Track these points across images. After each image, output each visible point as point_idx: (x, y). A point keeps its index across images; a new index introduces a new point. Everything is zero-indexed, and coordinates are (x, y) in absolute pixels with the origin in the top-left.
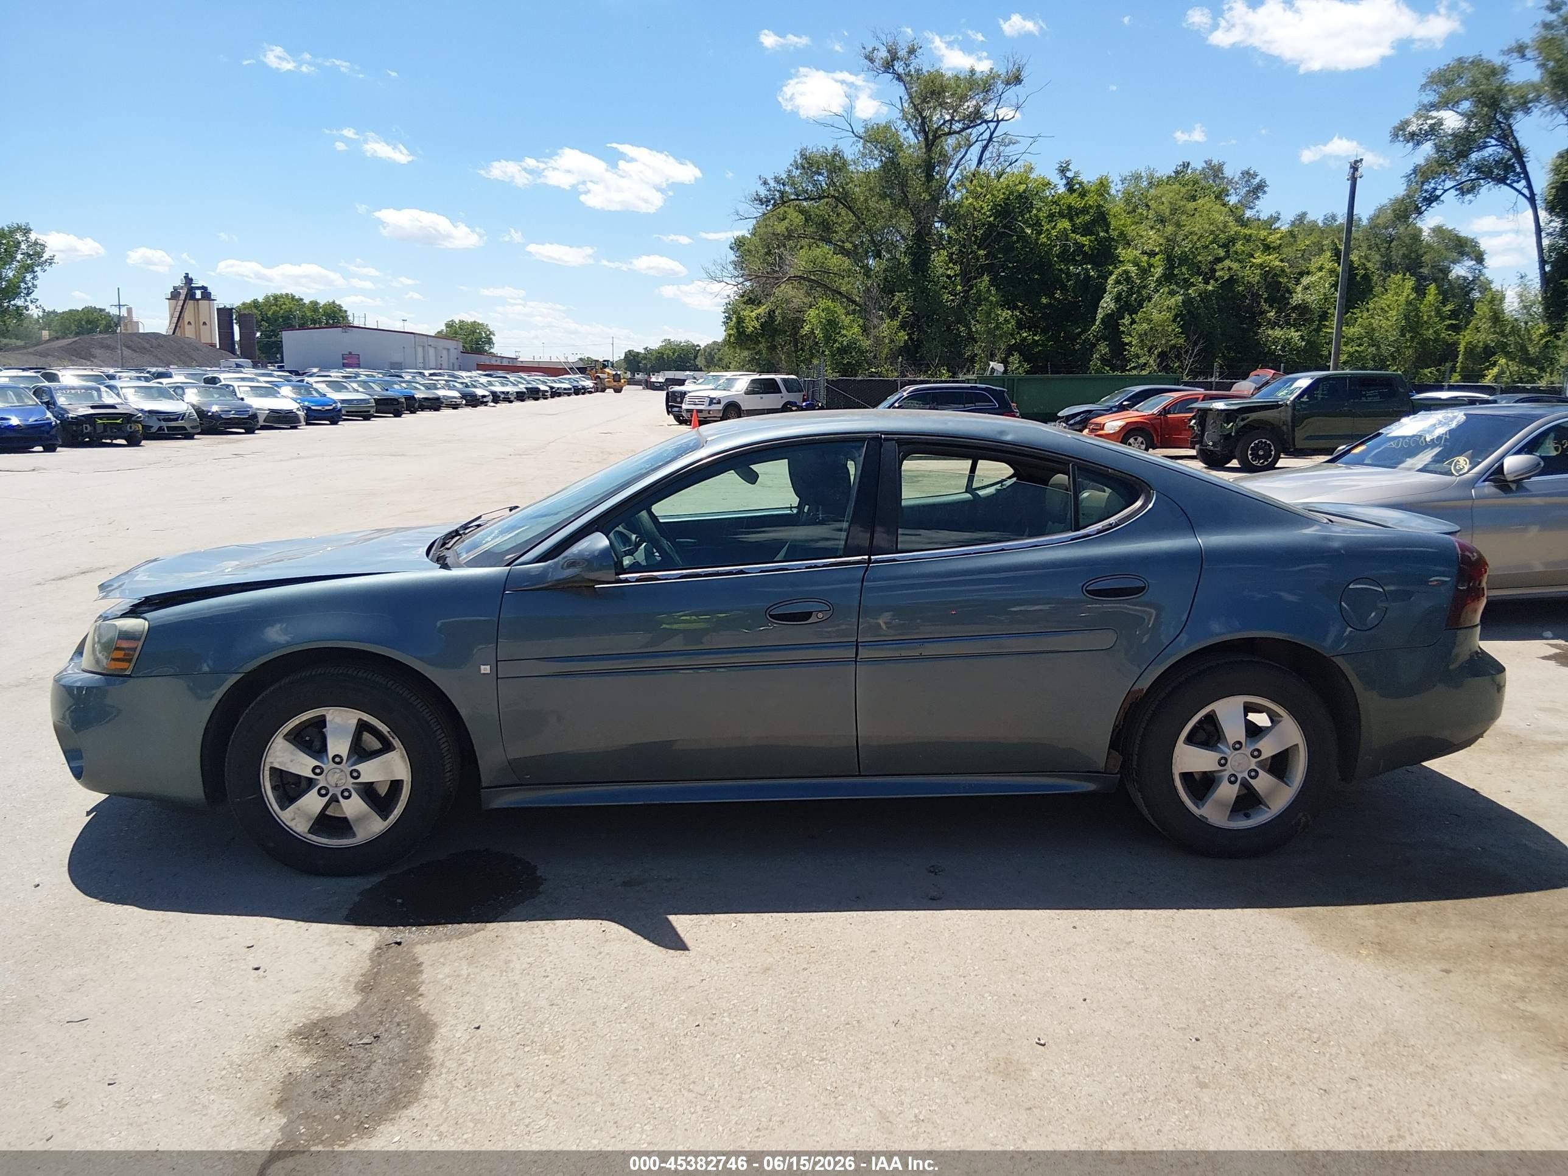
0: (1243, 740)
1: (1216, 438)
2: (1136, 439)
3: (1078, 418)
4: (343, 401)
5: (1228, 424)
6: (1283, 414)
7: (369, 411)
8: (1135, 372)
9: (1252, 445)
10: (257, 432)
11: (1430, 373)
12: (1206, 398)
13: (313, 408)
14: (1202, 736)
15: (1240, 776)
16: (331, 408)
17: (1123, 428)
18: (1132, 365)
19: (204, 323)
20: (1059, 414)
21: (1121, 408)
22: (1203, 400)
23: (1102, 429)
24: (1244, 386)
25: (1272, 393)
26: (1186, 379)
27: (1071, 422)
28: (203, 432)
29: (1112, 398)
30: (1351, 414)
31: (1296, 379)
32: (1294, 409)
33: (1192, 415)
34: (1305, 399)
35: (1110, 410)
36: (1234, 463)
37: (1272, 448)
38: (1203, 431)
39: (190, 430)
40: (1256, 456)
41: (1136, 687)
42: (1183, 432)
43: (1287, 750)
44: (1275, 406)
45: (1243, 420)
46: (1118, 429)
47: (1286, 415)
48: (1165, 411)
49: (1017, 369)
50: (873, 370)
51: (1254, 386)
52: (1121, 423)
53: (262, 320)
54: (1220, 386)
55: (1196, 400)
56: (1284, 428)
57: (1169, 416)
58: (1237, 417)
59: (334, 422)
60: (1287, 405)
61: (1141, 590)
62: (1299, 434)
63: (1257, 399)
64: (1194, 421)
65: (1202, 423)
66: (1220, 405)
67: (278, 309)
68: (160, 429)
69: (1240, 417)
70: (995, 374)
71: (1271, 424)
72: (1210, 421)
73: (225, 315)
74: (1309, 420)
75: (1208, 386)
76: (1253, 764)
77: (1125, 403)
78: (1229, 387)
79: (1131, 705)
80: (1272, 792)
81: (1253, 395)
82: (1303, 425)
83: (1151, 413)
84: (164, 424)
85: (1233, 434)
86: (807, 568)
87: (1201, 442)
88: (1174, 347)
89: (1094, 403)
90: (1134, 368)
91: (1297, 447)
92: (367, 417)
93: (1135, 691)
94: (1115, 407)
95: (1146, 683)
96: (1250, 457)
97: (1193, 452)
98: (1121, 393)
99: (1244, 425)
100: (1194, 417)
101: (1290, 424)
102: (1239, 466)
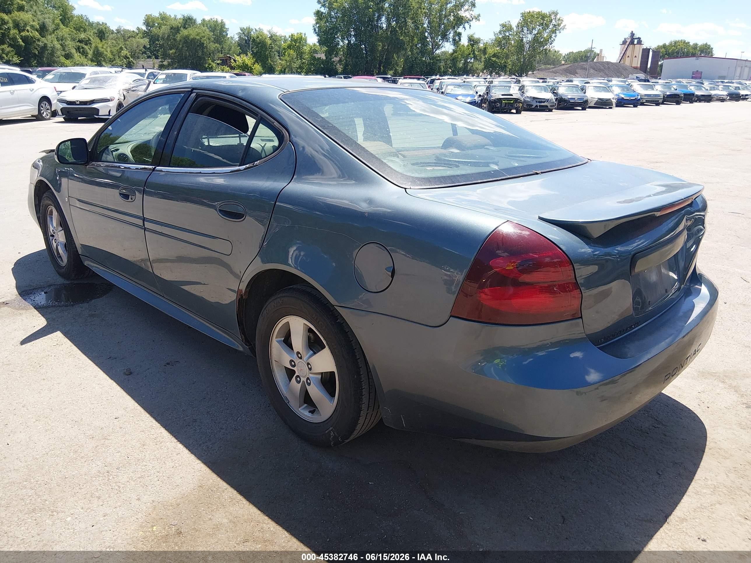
4: (646, 95)
7: (658, 101)
10: (587, 109)
13: (625, 98)
16: (634, 98)
19: (636, 57)
28: (558, 109)
39: (549, 107)
53: (666, 54)
59: (635, 106)
67: (675, 48)
68: (536, 106)
73: (646, 52)
84: (538, 104)
92: (658, 104)
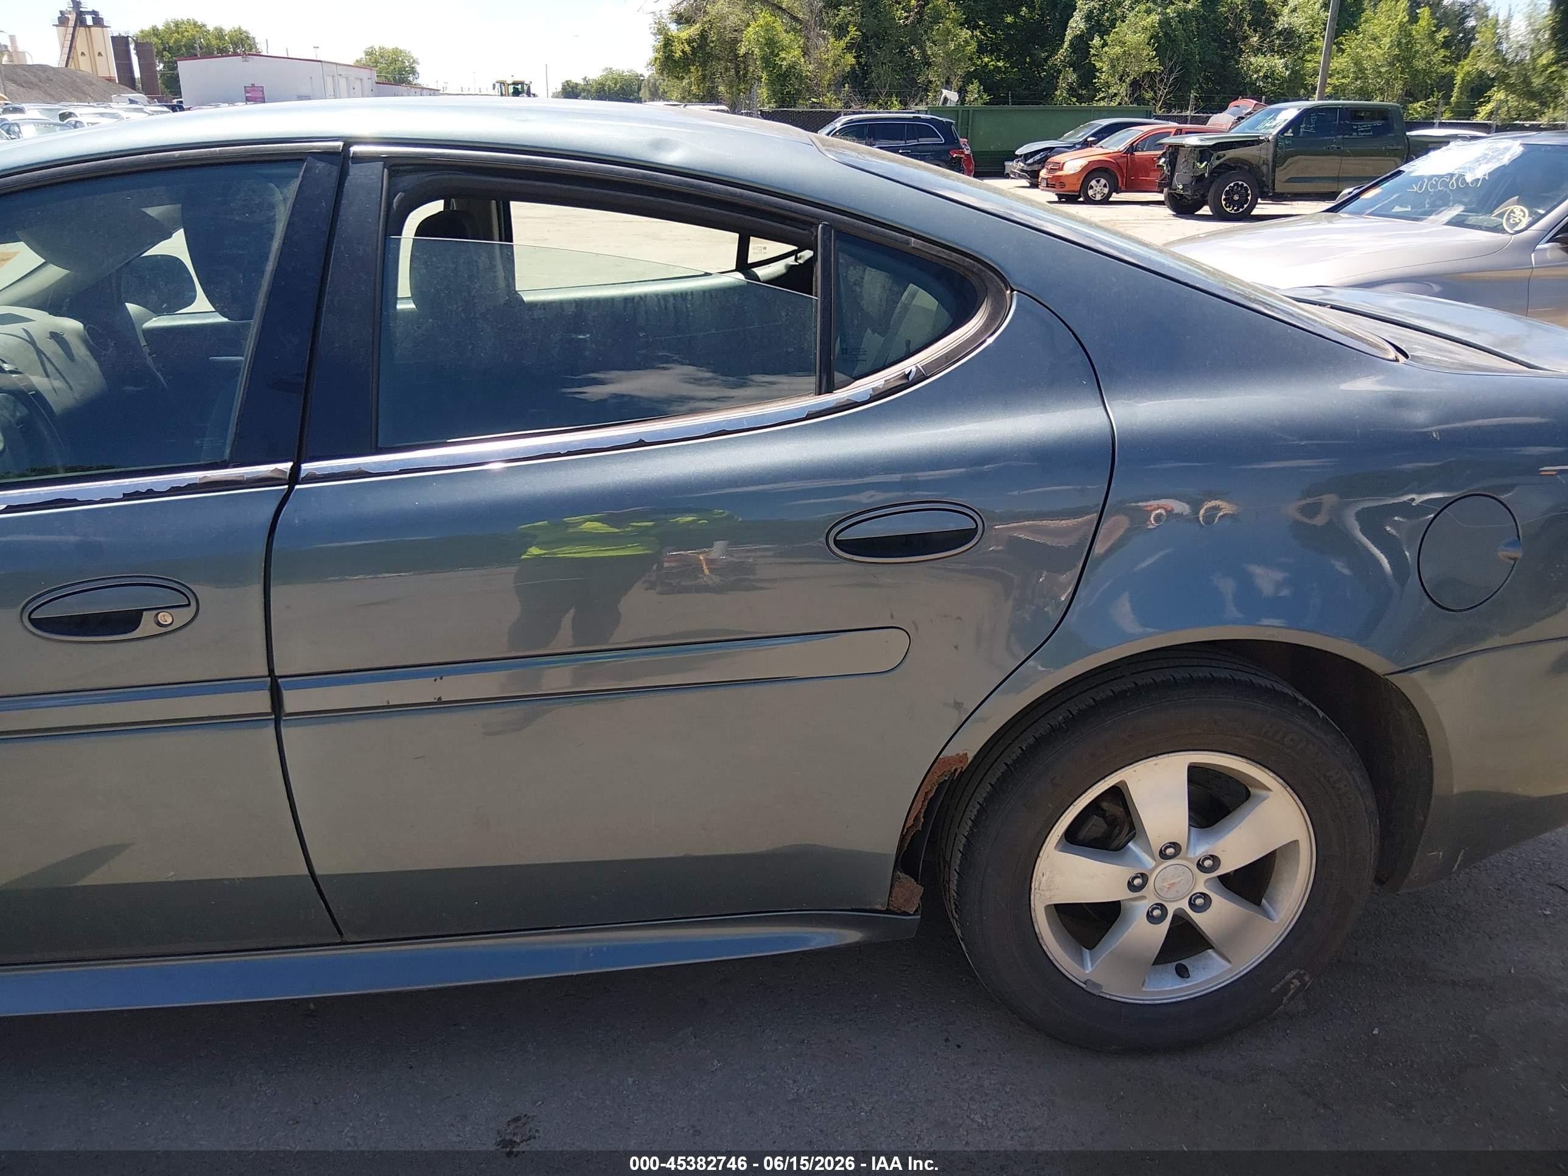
0: (1182, 840)
1: (1188, 179)
2: (1098, 181)
3: (1038, 157)
5: (1201, 163)
6: (1264, 152)
8: (1102, 104)
9: (1227, 188)
11: (1421, 107)
12: (1179, 132)
14: (1096, 826)
15: (1171, 909)
17: (1085, 168)
18: (1101, 95)
19: (101, 54)
20: (1017, 152)
21: (1086, 144)
22: (1175, 134)
23: (1061, 169)
24: (1222, 120)
25: (1252, 127)
26: (1159, 113)
27: (1030, 161)
29: (1077, 133)
30: (1340, 153)
31: (1281, 110)
32: (1276, 145)
33: (1161, 152)
34: (1289, 133)
35: (1072, 147)
36: (1206, 210)
37: (1249, 192)
38: (1172, 174)
40: (1230, 201)
41: (949, 752)
42: (1151, 173)
43: (1273, 853)
44: (1255, 142)
45: (1218, 158)
46: (1079, 169)
47: (1267, 153)
48: (1132, 149)
49: (976, 99)
50: (814, 100)
51: (1233, 118)
52: (1083, 162)
54: (1195, 120)
55: (1167, 134)
56: (1264, 168)
57: (1136, 153)
58: (1212, 155)
60: (1268, 141)
61: (963, 537)
62: (1281, 175)
63: (1237, 134)
64: (1163, 160)
65: (1172, 163)
66: (1193, 140)
69: (1215, 155)
70: (948, 105)
71: (1250, 164)
72: (1181, 160)
73: (120, 44)
74: (1295, 158)
75: (1183, 120)
76: (1202, 883)
77: (1090, 139)
78: (1205, 121)
79: (941, 785)
80: (1237, 933)
81: (1230, 129)
82: (1285, 165)
83: (1116, 149)
85: (1206, 175)
86: (127, 497)
87: (1169, 185)
88: (1148, 73)
89: (1056, 140)
90: (1103, 99)
91: (1278, 190)
93: (949, 761)
94: (1079, 143)
95: (970, 743)
96: (1224, 203)
97: (1161, 197)
98: (1085, 127)
99: (1220, 165)
100: (1164, 155)
101: (1271, 164)
102: (1211, 214)
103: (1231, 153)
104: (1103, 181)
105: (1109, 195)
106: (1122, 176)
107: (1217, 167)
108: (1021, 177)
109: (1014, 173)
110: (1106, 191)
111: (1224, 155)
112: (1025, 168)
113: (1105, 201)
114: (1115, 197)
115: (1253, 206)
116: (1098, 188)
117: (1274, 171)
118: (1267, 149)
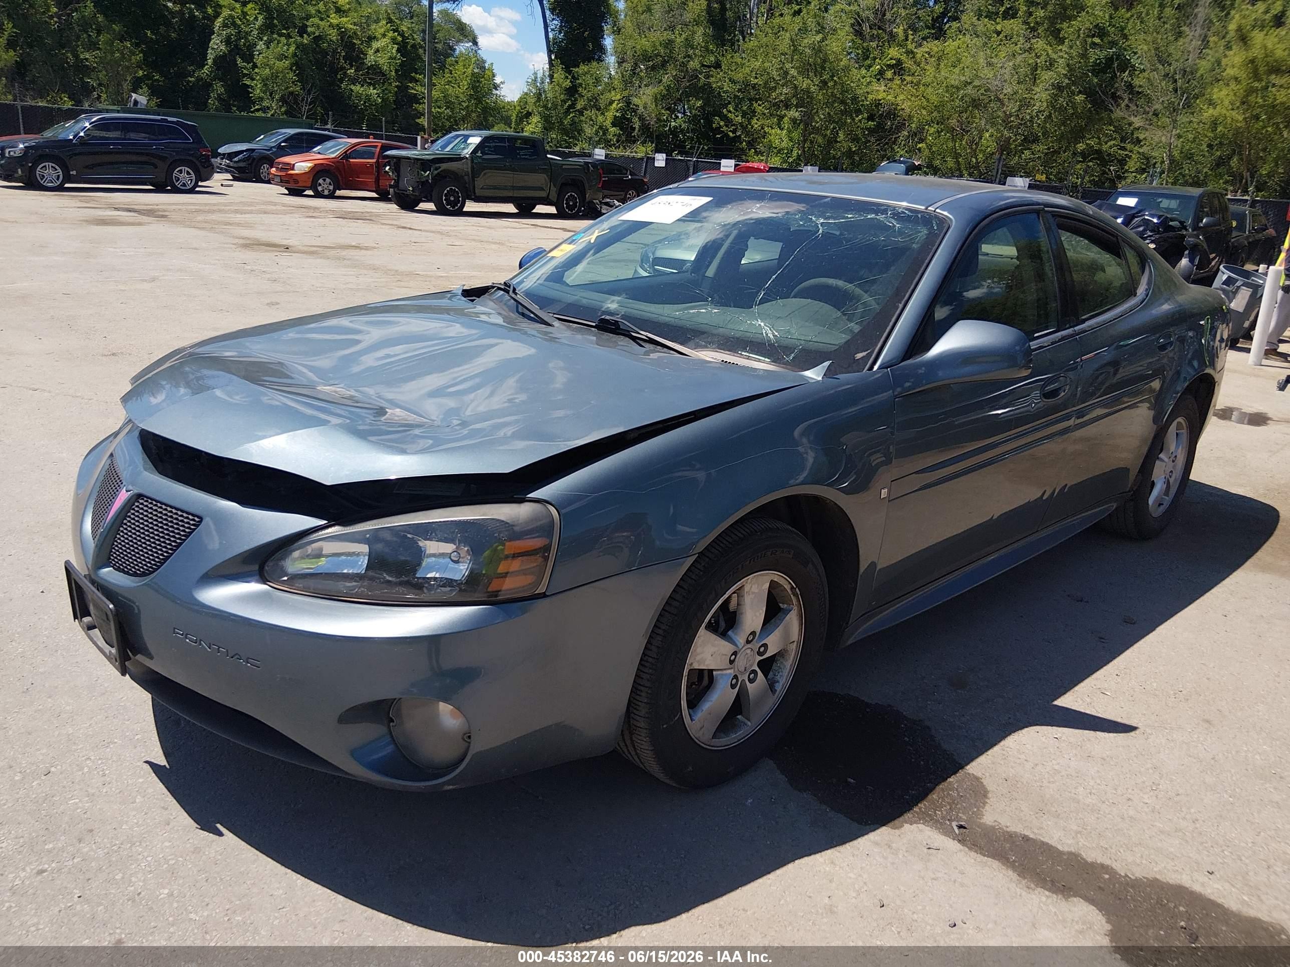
0: (1174, 451)
1: (415, 183)
2: (324, 180)
3: (242, 156)
5: (425, 173)
6: (465, 166)
9: (445, 191)
15: (1167, 478)
17: (312, 169)
18: (257, 107)
20: (219, 151)
23: (293, 169)
25: (455, 147)
27: (236, 159)
29: (268, 138)
30: (512, 170)
31: (471, 136)
32: (472, 161)
34: (479, 154)
35: (270, 150)
36: (427, 206)
40: (448, 202)
42: (362, 175)
44: (458, 159)
45: (436, 169)
46: (307, 170)
47: (467, 167)
48: (346, 156)
52: (310, 165)
56: (466, 177)
57: (353, 160)
58: (431, 166)
60: (466, 158)
62: (480, 182)
63: (448, 152)
64: (387, 167)
65: (397, 170)
69: (434, 167)
70: (139, 106)
71: (458, 174)
72: (405, 168)
74: (486, 170)
77: (283, 144)
82: (481, 176)
85: (430, 181)
88: (291, 93)
90: (258, 110)
91: (477, 194)
94: (273, 147)
96: (444, 202)
97: (374, 195)
99: (438, 173)
101: (470, 175)
102: (435, 209)
103: (444, 166)
104: (328, 180)
105: (334, 192)
106: (342, 177)
107: (436, 175)
108: (227, 171)
109: (221, 169)
110: (331, 188)
111: (440, 167)
112: (232, 164)
113: (331, 196)
114: (338, 193)
115: (463, 205)
116: (325, 185)
117: (474, 181)
118: (467, 164)
